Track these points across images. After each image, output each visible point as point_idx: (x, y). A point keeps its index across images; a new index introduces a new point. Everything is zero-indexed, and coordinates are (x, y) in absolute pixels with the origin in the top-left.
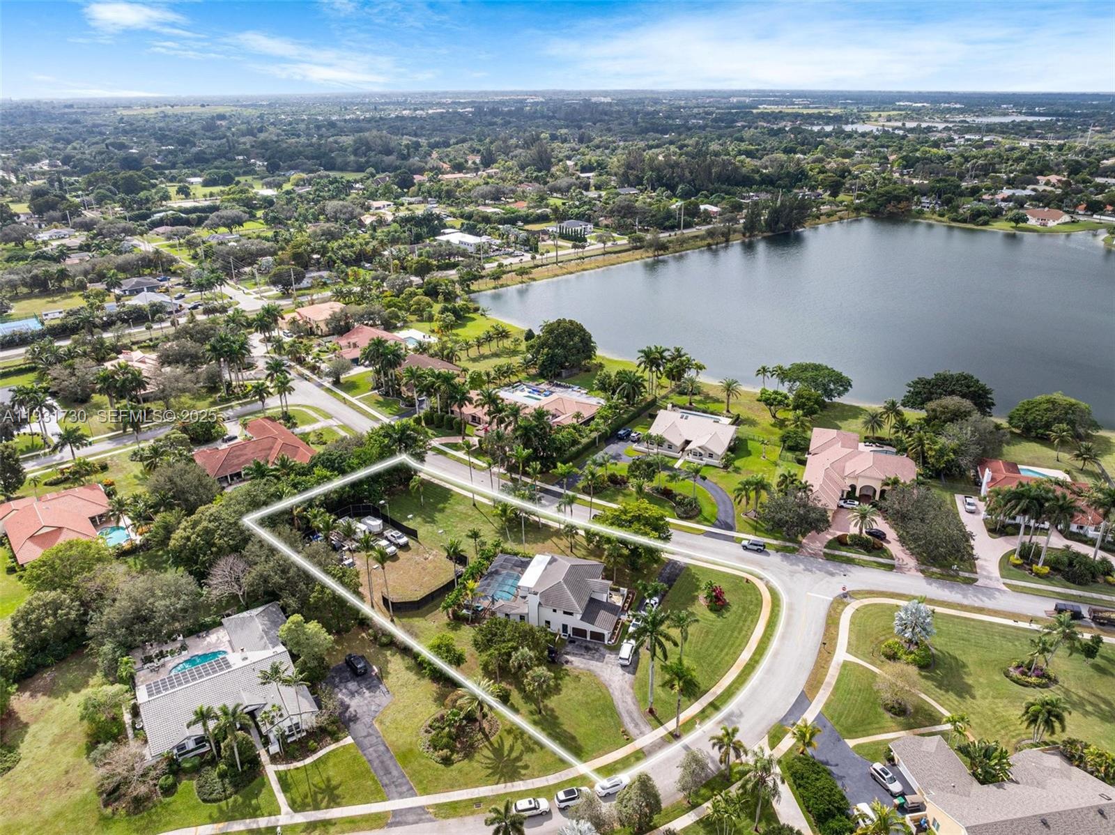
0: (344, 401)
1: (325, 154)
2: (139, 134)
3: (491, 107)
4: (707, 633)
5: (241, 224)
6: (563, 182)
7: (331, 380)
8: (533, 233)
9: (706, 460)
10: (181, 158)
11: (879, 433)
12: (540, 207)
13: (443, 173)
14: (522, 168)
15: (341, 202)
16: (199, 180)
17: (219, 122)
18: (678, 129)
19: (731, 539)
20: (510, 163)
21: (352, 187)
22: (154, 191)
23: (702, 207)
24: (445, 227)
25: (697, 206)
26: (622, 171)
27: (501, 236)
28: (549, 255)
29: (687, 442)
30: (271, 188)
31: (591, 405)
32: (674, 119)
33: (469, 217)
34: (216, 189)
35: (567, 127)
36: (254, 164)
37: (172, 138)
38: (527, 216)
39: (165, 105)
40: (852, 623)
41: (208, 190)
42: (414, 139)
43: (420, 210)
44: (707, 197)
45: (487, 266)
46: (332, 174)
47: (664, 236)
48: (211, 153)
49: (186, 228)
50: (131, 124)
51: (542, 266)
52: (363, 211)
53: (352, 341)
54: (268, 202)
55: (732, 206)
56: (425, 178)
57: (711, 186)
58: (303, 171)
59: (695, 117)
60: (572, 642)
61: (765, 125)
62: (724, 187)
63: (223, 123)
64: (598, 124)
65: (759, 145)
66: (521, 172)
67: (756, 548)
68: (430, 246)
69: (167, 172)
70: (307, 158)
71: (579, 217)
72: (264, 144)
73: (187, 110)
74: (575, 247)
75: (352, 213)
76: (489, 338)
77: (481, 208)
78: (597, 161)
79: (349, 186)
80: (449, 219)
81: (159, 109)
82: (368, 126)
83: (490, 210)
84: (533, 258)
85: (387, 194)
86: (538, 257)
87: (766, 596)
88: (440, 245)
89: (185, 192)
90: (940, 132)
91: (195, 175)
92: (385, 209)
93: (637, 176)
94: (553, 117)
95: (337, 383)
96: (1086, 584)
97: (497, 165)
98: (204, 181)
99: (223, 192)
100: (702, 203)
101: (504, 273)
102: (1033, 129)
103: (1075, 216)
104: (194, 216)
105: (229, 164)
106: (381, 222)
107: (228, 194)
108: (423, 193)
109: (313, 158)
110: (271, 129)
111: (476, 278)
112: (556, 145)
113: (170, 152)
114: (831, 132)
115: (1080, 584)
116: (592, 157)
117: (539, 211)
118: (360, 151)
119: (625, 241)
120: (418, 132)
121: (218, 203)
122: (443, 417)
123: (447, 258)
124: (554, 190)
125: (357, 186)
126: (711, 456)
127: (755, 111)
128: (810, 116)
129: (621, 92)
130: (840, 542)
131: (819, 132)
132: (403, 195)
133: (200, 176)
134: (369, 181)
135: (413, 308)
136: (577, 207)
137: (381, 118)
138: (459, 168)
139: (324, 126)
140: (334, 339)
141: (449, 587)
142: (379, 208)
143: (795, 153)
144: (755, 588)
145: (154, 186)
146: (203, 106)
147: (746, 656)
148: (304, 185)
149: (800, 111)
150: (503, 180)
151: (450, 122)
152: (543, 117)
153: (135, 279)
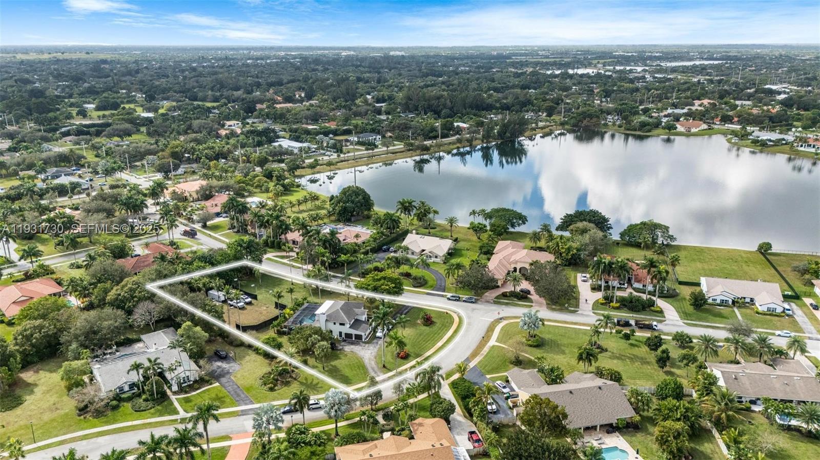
0: (210, 236)
1: (189, 90)
2: (39, 73)
3: (314, 58)
4: (420, 335)
5: (130, 135)
6: (363, 109)
7: (200, 225)
8: (340, 141)
9: (433, 259)
10: (76, 90)
11: (539, 244)
12: (345, 125)
13: (277, 103)
14: (335, 100)
15: (203, 121)
16: (92, 106)
17: (102, 66)
18: (449, 74)
19: (442, 296)
20: (326, 97)
21: (210, 112)
22: (58, 112)
23: (456, 124)
24: (278, 137)
25: (452, 124)
26: (404, 102)
27: (317, 143)
28: (349, 155)
29: (423, 251)
30: (149, 112)
31: (367, 234)
32: (448, 67)
33: (296, 131)
34: (107, 113)
35: (370, 72)
36: (135, 96)
37: (67, 76)
38: (336, 130)
39: (57, 52)
40: (502, 330)
41: (101, 113)
42: (257, 80)
43: (261, 127)
44: (460, 118)
45: (307, 161)
46: (195, 103)
47: (428, 143)
48: (100, 88)
49: (88, 137)
50: (31, 66)
51: (345, 161)
52: (219, 127)
53: (214, 203)
54: (149, 121)
55: (476, 124)
56: (264, 106)
57: (464, 111)
58: (173, 101)
59: (464, 66)
60: (344, 341)
61: (513, 70)
62: (474, 111)
63: (107, 66)
64: (393, 71)
65: (505, 83)
66: (334, 103)
67: (454, 298)
68: (267, 148)
69: (66, 100)
70: (175, 92)
71: (373, 131)
72: (142, 82)
73: (74, 56)
74: (367, 149)
75: (211, 128)
76: (305, 200)
77: (304, 126)
78: (388, 96)
79: (209, 110)
80: (281, 133)
81: (51, 56)
82: (221, 70)
83: (310, 127)
84: (339, 156)
85: (235, 116)
86: (342, 155)
87: (457, 320)
88: (275, 148)
89: (83, 113)
90: (639, 73)
91: (89, 103)
92: (235, 125)
93: (415, 105)
94: (360, 66)
95: (205, 226)
96: (639, 311)
97: (316, 98)
98: (97, 107)
99: (113, 115)
100: (457, 121)
101: (318, 165)
102: (706, 69)
103: (712, 125)
104: (93, 129)
105: (115, 95)
106: (233, 134)
107: (118, 116)
108: (262, 116)
109: (180, 92)
110: (145, 71)
111: (298, 167)
112: (360, 84)
113: (67, 86)
114: (559, 74)
115: (635, 311)
116: (386, 93)
117: (345, 128)
118: (216, 88)
119: (402, 146)
120: (260, 75)
121: (110, 121)
122: (274, 241)
123: (279, 155)
124: (356, 114)
125: (214, 111)
126: (436, 257)
127: (508, 61)
128: (547, 63)
129: (413, 48)
130: (504, 295)
131: (551, 74)
132: (249, 117)
133: (93, 103)
134: (224, 108)
135: (255, 185)
136: (371, 125)
137: (231, 65)
138: (288, 99)
139: (187, 70)
140: (203, 203)
141: (276, 318)
142: (231, 126)
143: (529, 89)
144: (451, 316)
145: (58, 109)
146: (88, 53)
147: (440, 344)
148: (175, 110)
149: (541, 60)
150: (321, 107)
151: (283, 68)
152: (353, 65)
153: (55, 169)
